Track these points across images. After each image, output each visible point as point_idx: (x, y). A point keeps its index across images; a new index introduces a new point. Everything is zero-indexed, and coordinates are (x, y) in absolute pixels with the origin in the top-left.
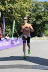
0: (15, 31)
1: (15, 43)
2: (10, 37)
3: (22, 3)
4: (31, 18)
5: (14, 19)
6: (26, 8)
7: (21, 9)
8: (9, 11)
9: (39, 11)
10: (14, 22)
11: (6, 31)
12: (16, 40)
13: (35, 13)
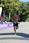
0: (10, 18)
1: (11, 25)
2: (8, 22)
3: (14, 3)
4: (19, 11)
5: (10, 12)
6: (16, 5)
7: (14, 6)
8: (7, 7)
9: (24, 7)
10: (10, 13)
11: (5, 19)
12: (11, 24)
13: (21, 8)
